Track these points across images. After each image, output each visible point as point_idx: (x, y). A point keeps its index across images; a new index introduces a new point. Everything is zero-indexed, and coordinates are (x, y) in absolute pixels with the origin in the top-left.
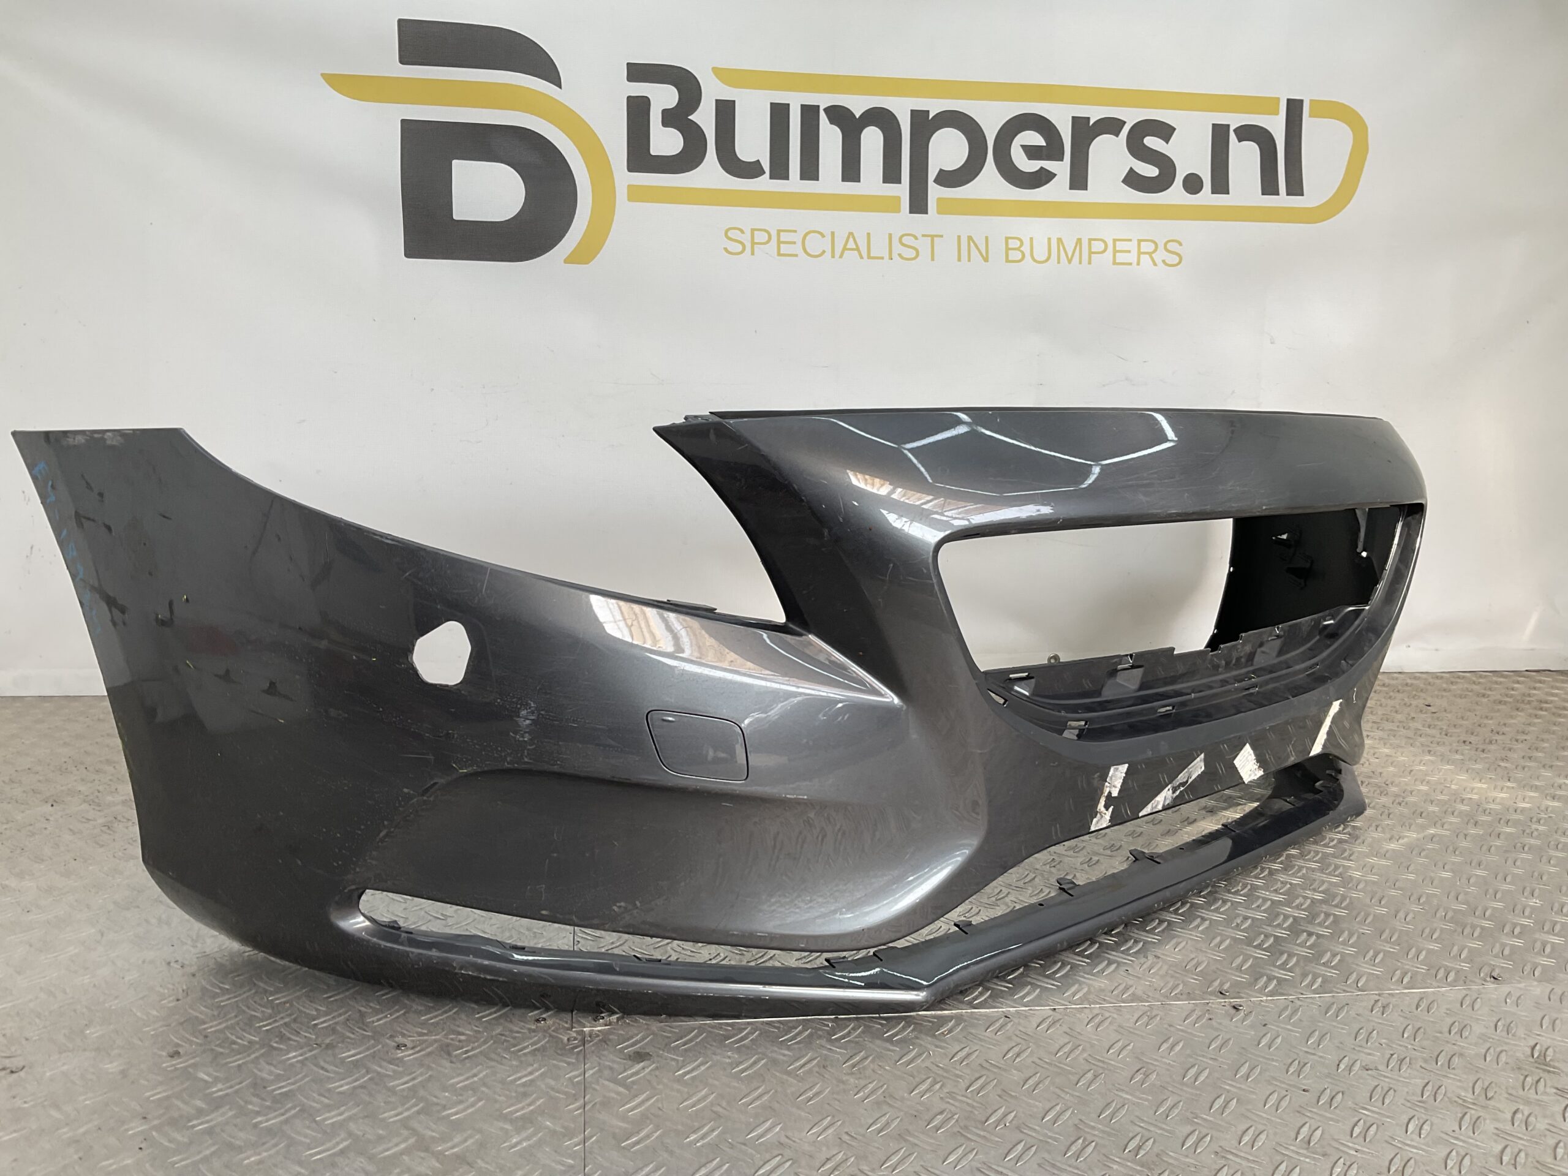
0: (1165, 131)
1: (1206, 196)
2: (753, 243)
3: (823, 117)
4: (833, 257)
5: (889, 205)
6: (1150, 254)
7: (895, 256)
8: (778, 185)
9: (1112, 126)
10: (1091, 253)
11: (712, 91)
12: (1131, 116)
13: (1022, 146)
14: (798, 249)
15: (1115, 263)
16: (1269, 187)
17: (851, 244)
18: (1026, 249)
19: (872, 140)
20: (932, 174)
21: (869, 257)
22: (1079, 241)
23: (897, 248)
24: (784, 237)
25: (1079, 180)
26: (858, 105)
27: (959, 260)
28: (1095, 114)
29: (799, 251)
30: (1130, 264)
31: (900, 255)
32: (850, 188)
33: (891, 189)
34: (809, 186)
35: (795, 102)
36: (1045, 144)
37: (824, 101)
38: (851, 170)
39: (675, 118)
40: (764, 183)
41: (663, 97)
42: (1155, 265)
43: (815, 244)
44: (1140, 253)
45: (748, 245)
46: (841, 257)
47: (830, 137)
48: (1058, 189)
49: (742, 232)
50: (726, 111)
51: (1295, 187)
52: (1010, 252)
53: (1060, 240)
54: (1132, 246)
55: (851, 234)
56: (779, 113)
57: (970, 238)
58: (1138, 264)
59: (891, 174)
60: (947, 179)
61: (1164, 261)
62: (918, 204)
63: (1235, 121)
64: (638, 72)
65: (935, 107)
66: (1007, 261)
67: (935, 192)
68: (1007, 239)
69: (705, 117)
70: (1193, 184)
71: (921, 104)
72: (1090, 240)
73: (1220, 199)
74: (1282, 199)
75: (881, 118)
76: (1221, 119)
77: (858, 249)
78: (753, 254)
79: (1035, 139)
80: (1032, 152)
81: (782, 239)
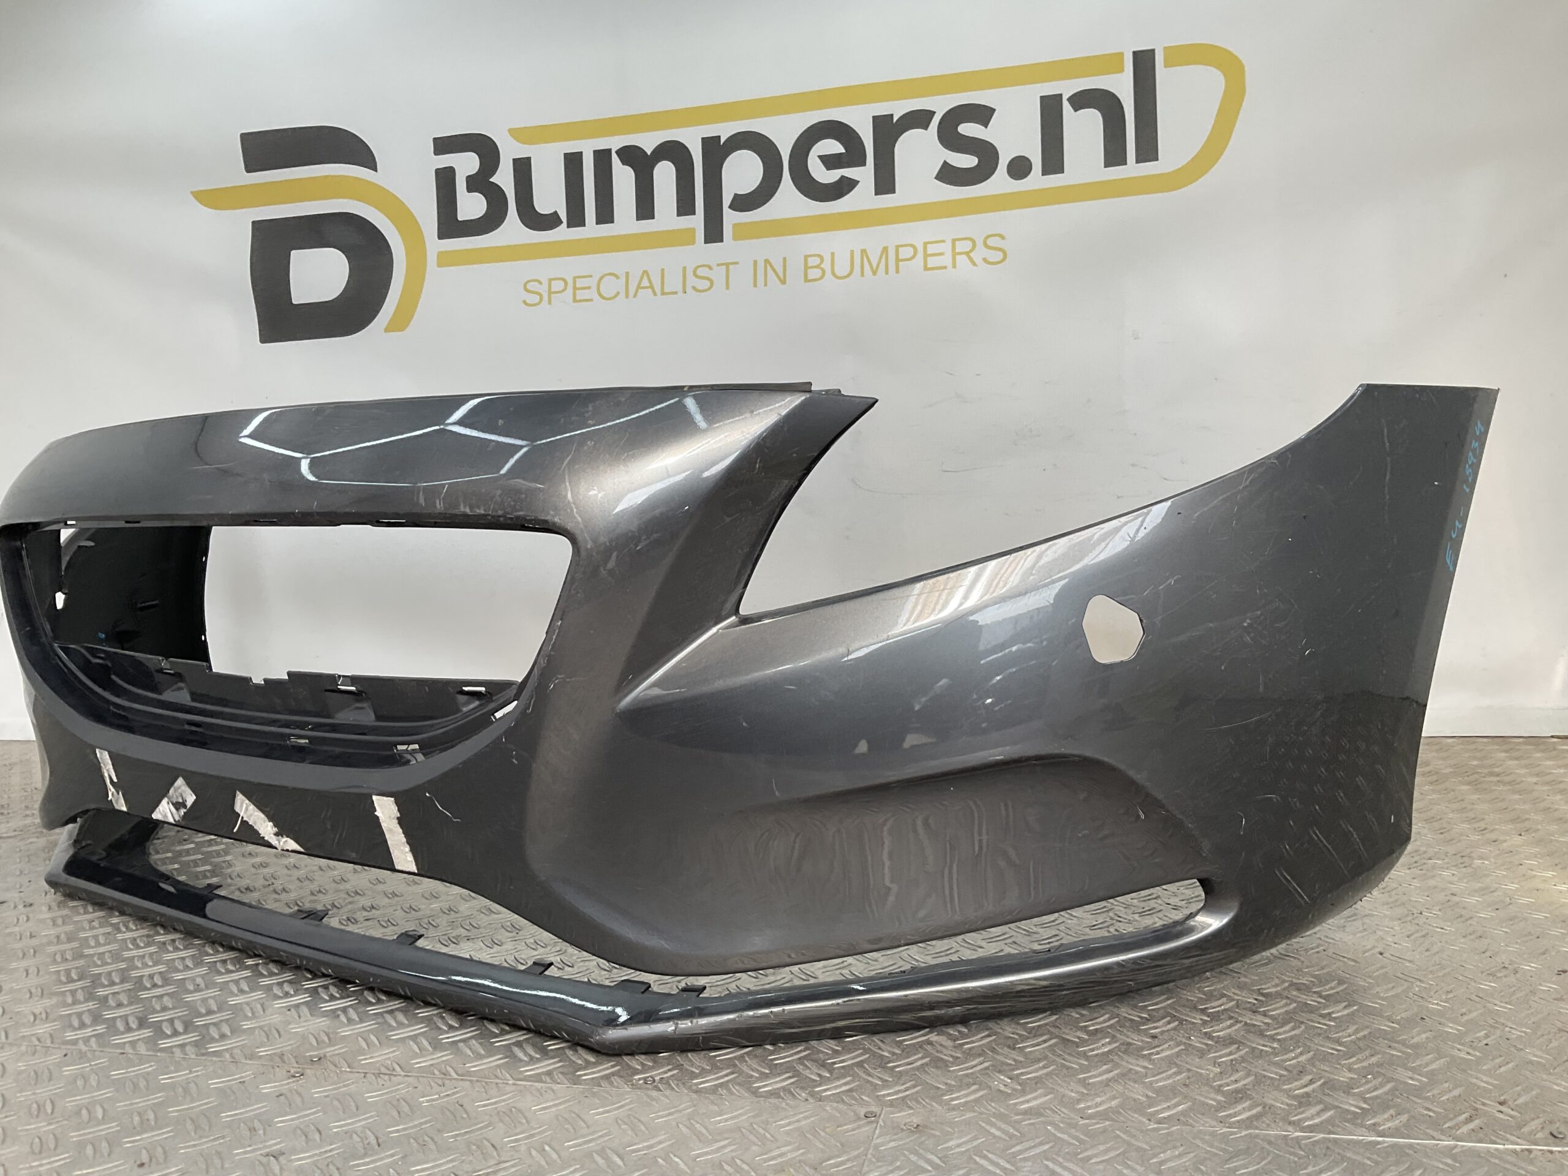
0: (982, 114)
1: (1036, 179)
2: (550, 293)
3: (615, 159)
4: (627, 297)
5: (683, 238)
6: (967, 254)
7: (689, 290)
8: (577, 232)
9: (919, 119)
10: (898, 260)
11: (509, 151)
12: (941, 105)
13: (819, 156)
14: (592, 294)
15: (926, 268)
16: (1114, 155)
17: (645, 283)
18: (827, 265)
19: (665, 174)
20: (727, 200)
21: (663, 293)
22: (885, 250)
23: (691, 280)
24: (580, 283)
25: (885, 183)
26: (648, 143)
27: (755, 285)
28: (898, 109)
29: (596, 297)
30: (945, 267)
31: (694, 288)
32: (646, 225)
33: (687, 221)
34: (605, 229)
35: (587, 149)
36: (844, 151)
37: (615, 143)
38: (645, 208)
39: (478, 183)
40: (562, 233)
41: (466, 164)
42: (975, 264)
43: (610, 287)
44: (955, 254)
45: (546, 298)
46: (635, 296)
47: (624, 178)
48: (863, 196)
49: (541, 283)
50: (523, 168)
51: (1148, 151)
52: (809, 270)
53: (863, 251)
54: (947, 248)
55: (645, 272)
56: (573, 162)
57: (767, 261)
58: (954, 266)
59: (685, 206)
60: (743, 203)
61: (985, 260)
62: (714, 233)
63: (1068, 88)
64: (443, 145)
65: (725, 131)
66: (807, 280)
67: (730, 218)
68: (806, 257)
69: (504, 177)
70: (1019, 168)
71: (710, 131)
72: (898, 247)
73: (1054, 180)
74: (1132, 169)
75: (674, 151)
76: (1050, 89)
77: (652, 287)
78: (550, 303)
79: (832, 146)
80: (830, 162)
81: (578, 286)
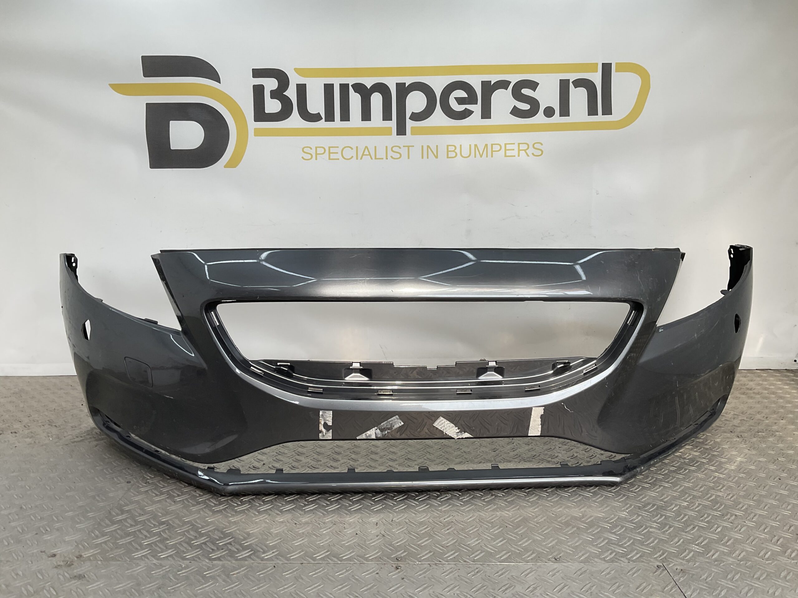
0: (533, 85)
1: (557, 118)
2: (317, 154)
3: (351, 89)
4: (357, 159)
5: (386, 132)
6: (525, 150)
7: (389, 157)
8: (330, 124)
9: (503, 84)
10: (492, 151)
11: (294, 80)
12: (514, 79)
13: (455, 98)
15: (506, 156)
16: (592, 111)
17: (366, 153)
18: (458, 151)
19: (376, 99)
20: (408, 115)
21: (376, 158)
22: (486, 145)
23: (390, 153)
24: (332, 150)
25: (486, 113)
26: (369, 83)
27: (422, 158)
28: (494, 79)
29: (340, 157)
30: (514, 156)
31: (391, 157)
32: (367, 124)
33: (387, 124)
34: (345, 124)
35: (337, 82)
36: (467, 96)
37: (351, 81)
38: (366, 115)
39: (277, 94)
40: (322, 124)
41: (271, 84)
42: (528, 156)
43: (348, 153)
44: (519, 150)
45: (314, 155)
46: (361, 159)
47: (355, 99)
48: (475, 119)
49: (311, 149)
50: (302, 89)
51: (607, 110)
52: (449, 152)
53: (476, 145)
54: (515, 147)
55: (366, 147)
56: (329, 89)
57: (428, 147)
58: (519, 156)
59: (387, 116)
60: (416, 117)
61: (533, 154)
62: (401, 130)
63: (572, 77)
64: (257, 73)
65: (408, 80)
66: (448, 157)
67: (410, 124)
68: (448, 146)
69: (291, 93)
70: (549, 112)
71: (401, 80)
72: (492, 145)
73: (565, 119)
74: (600, 117)
75: (381, 88)
76: (565, 76)
77: (370, 155)
78: (316, 159)
79: (461, 94)
80: (460, 101)
